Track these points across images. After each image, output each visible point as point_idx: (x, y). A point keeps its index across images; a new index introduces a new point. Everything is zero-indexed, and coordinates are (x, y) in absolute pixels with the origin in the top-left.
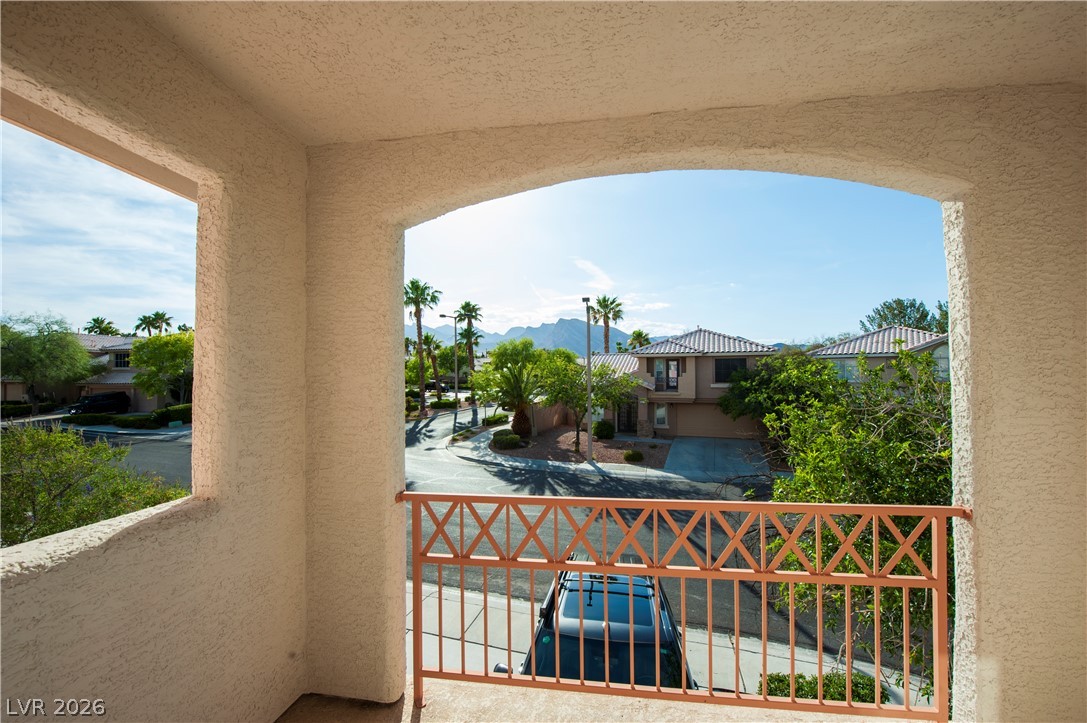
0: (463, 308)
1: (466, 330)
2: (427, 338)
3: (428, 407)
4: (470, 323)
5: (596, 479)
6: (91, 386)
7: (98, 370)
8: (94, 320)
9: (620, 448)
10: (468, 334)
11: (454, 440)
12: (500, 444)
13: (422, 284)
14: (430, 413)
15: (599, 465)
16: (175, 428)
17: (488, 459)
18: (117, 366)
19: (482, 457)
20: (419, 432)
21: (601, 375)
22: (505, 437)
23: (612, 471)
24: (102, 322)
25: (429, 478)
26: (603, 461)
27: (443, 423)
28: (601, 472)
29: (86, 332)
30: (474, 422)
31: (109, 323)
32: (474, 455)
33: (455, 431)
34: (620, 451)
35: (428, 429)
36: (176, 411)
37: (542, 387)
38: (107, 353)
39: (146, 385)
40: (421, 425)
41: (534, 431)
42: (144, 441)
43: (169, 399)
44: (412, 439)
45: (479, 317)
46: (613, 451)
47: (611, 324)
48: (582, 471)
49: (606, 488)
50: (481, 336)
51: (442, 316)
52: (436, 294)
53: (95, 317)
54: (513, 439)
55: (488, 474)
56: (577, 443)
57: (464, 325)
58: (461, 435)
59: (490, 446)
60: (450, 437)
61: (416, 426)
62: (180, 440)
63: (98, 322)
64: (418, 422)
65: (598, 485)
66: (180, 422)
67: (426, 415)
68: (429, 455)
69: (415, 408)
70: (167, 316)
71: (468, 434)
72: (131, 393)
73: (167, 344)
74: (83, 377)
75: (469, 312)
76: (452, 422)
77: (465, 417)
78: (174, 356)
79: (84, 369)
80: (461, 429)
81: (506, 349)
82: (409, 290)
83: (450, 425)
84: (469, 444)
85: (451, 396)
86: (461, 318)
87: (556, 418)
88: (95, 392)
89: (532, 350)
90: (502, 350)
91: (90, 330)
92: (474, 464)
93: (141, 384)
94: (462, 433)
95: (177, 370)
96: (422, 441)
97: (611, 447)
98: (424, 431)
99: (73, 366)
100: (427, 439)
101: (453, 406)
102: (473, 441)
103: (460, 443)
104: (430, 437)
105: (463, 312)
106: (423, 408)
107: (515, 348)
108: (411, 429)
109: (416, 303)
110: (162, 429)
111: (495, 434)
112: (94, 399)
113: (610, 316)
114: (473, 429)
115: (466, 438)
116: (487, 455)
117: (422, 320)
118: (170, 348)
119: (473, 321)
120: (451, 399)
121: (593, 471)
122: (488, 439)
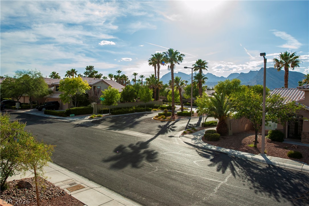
0: (197, 63)
1: (198, 75)
2: (177, 79)
3: (176, 115)
4: (201, 71)
5: (264, 166)
6: (48, 99)
7: (51, 92)
8: (52, 73)
9: (286, 148)
10: (199, 77)
11: (184, 133)
12: (208, 138)
13: (174, 51)
14: (176, 118)
15: (269, 157)
16: (72, 117)
17: (199, 145)
18: (56, 91)
19: (197, 144)
20: (168, 127)
21: (273, 102)
22: (211, 134)
23: (277, 162)
24: (55, 73)
25: (165, 152)
26: (272, 155)
27: (182, 124)
28: (268, 162)
29: (50, 78)
30: (198, 125)
31: (57, 74)
32: (193, 142)
33: (186, 128)
34: (286, 150)
35: (173, 126)
36: (73, 110)
37: (235, 107)
38: (53, 86)
39: (63, 99)
40: (171, 123)
41: (230, 132)
42: (60, 122)
43: (72, 105)
44: (163, 131)
45: (206, 68)
46: (281, 150)
47: (290, 69)
48: (255, 159)
49: (269, 173)
50: (206, 78)
51: (186, 68)
52: (181, 56)
53: (53, 72)
54: (216, 136)
55: (196, 154)
56: (256, 142)
57: (198, 72)
58: (189, 131)
59: (203, 138)
60: (182, 131)
61: (168, 124)
62: (72, 122)
63: (54, 73)
64: (170, 122)
65: (264, 170)
66: (74, 115)
67: (174, 119)
68: (169, 140)
69: (169, 115)
70: (76, 71)
71: (193, 131)
72: (60, 102)
73: (70, 82)
74: (45, 95)
75: (201, 65)
76: (186, 124)
77: (194, 122)
78: (73, 87)
79: (46, 92)
80: (190, 127)
81: (224, 85)
82: (168, 55)
83: (185, 125)
84: (192, 136)
85: (189, 110)
86: (196, 68)
87: (246, 125)
88: (50, 101)
89: (239, 86)
90: (221, 86)
91: (51, 76)
92: (191, 147)
93: (62, 98)
94: (190, 130)
95: (73, 93)
96: (169, 132)
97: (280, 147)
98: (171, 127)
99: (42, 90)
100: (171, 131)
101: (189, 115)
102: (194, 135)
103: (187, 135)
104: (173, 130)
105: (197, 65)
106: (173, 115)
107: (229, 85)
108: (165, 125)
109: (171, 61)
110: (67, 117)
111: (207, 132)
112: (49, 103)
113: (290, 65)
114: (196, 128)
115: (191, 133)
116: (200, 143)
117: (174, 70)
118: (72, 84)
119: (203, 70)
120: (189, 111)
121: (263, 161)
122: (202, 134)
